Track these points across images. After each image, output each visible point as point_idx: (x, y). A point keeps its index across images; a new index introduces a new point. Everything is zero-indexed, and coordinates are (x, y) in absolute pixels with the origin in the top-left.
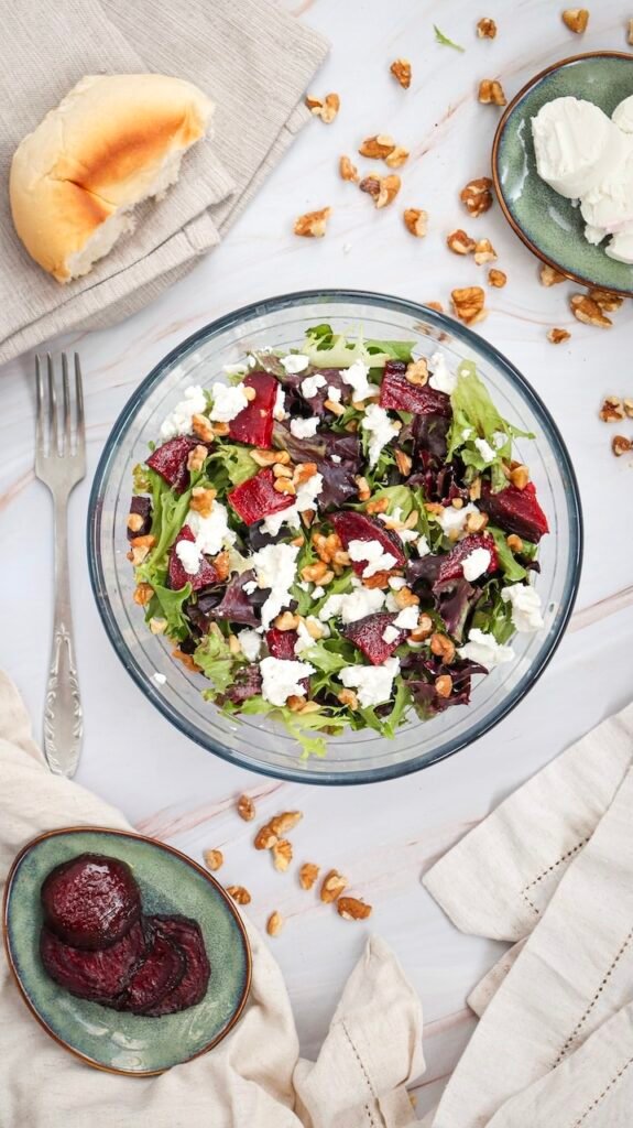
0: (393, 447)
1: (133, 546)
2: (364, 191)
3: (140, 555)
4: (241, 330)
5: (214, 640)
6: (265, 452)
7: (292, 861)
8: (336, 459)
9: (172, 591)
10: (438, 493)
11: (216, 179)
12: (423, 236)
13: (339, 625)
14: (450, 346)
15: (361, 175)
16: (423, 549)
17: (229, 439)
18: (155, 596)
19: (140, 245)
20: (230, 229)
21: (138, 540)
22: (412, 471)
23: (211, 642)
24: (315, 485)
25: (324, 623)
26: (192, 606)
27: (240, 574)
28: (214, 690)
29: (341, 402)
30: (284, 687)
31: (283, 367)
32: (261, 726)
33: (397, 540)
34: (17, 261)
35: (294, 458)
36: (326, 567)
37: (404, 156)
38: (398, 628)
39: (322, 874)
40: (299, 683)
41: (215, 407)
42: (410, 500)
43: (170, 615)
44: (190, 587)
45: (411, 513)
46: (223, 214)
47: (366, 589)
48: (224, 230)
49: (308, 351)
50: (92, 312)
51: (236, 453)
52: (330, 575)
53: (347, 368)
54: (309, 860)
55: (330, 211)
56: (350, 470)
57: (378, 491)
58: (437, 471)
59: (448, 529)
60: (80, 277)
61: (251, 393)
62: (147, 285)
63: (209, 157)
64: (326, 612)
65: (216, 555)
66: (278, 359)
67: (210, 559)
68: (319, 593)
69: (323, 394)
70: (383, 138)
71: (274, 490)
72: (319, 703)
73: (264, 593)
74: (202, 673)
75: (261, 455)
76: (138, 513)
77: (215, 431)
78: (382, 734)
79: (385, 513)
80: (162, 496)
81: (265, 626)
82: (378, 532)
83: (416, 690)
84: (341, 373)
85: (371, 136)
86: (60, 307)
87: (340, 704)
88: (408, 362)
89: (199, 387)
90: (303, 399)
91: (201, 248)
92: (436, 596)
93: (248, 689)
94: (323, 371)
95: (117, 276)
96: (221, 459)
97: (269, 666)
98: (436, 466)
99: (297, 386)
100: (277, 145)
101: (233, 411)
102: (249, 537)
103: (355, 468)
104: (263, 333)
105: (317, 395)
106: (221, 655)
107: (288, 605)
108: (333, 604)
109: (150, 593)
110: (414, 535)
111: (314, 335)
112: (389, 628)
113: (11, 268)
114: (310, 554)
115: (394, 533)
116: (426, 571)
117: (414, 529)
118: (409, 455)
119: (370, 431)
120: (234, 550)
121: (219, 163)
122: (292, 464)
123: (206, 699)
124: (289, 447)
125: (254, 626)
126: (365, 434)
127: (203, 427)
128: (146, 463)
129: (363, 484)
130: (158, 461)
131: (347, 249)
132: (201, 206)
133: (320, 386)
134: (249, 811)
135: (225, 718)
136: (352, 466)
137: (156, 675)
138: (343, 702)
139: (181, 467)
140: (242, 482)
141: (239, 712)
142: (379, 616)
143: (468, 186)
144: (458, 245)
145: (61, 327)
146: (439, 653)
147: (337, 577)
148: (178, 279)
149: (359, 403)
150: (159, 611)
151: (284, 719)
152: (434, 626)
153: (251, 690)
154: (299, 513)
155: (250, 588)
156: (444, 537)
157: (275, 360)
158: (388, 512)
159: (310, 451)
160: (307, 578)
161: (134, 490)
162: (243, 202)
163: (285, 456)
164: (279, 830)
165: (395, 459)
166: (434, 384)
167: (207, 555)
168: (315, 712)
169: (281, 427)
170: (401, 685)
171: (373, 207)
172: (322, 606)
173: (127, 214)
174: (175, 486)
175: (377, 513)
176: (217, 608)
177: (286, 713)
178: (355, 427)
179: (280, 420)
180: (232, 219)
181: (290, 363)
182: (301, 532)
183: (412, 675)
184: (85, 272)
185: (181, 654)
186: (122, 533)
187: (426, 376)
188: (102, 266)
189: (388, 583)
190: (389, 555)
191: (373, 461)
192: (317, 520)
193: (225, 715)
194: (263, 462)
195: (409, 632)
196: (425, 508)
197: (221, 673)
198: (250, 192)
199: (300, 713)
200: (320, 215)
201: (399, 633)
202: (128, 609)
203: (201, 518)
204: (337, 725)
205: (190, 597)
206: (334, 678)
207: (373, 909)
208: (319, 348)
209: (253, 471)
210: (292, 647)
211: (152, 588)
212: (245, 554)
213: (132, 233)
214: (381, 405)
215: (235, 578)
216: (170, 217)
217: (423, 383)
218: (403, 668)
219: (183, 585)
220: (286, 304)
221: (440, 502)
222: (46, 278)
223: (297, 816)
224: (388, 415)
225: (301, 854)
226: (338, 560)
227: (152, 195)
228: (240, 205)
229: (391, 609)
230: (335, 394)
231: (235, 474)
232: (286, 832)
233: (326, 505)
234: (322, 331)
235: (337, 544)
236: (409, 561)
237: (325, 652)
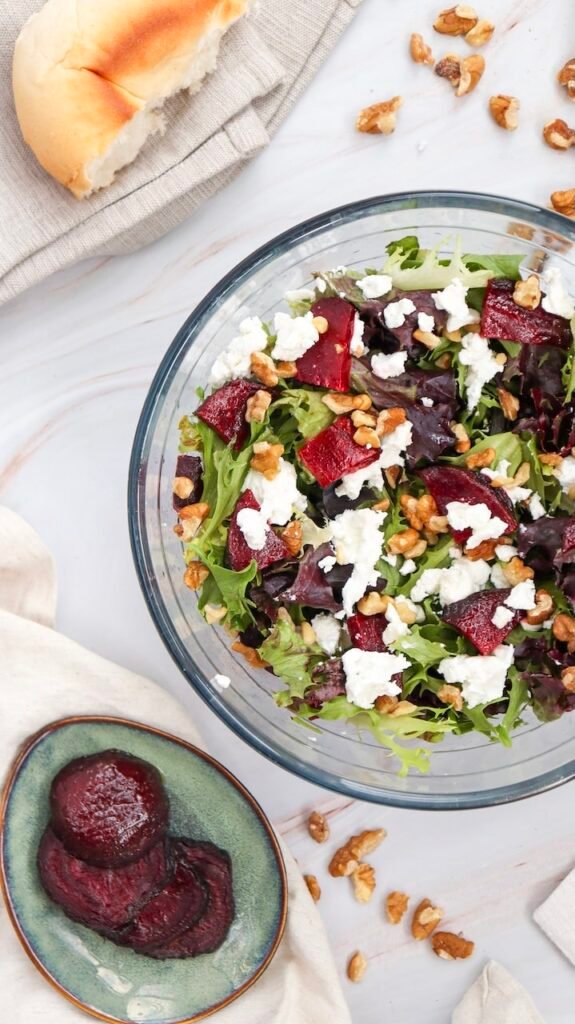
0: (496, 386)
1: (181, 517)
2: (441, 76)
3: (190, 527)
4: (305, 249)
5: (285, 629)
6: (341, 397)
7: (376, 889)
8: (428, 402)
9: (233, 572)
10: (554, 441)
11: (262, 66)
12: (515, 128)
13: (436, 607)
14: (566, 258)
15: (437, 56)
16: (537, 510)
17: (295, 382)
18: (210, 577)
19: (173, 150)
20: (279, 127)
21: (188, 509)
22: (520, 414)
23: (282, 632)
24: (403, 436)
25: (416, 603)
26: (257, 588)
27: (315, 547)
28: (288, 692)
29: (435, 332)
30: (374, 686)
31: (361, 291)
32: (344, 733)
33: (505, 500)
34: (22, 173)
35: (377, 402)
36: (418, 535)
37: (489, 31)
38: (510, 608)
39: (412, 903)
40: (391, 681)
41: (277, 343)
42: (519, 450)
43: (230, 601)
44: (254, 566)
45: (520, 465)
46: (270, 109)
47: (468, 561)
48: (272, 128)
49: (390, 270)
50: (117, 231)
51: (307, 398)
52: (423, 545)
53: (442, 290)
54: (397, 889)
55: (401, 101)
56: (445, 416)
57: (478, 440)
58: (552, 415)
59: (568, 484)
60: (101, 189)
61: (322, 324)
62: (182, 197)
63: (252, 38)
64: (419, 592)
65: (285, 526)
66: (353, 282)
67: (277, 529)
68: (409, 567)
69: (412, 323)
70: (463, 10)
71: (354, 442)
72: (414, 703)
73: (345, 571)
74: (270, 669)
75: (336, 400)
76: (187, 476)
77: (279, 372)
78: (493, 739)
79: (489, 466)
80: (215, 454)
81: (348, 610)
82: (482, 491)
83: (532, 684)
84: (433, 295)
85: (449, 8)
86: (77, 226)
87: (439, 704)
88: (513, 281)
89: (256, 318)
90: (386, 330)
91: (246, 150)
92: (556, 568)
93: (329, 689)
94: (409, 294)
95: (146, 188)
96: (288, 406)
97: (353, 659)
98: (550, 407)
99: (380, 314)
100: (334, 22)
101: (301, 347)
102: (323, 502)
103: (450, 414)
104: (334, 250)
105: (404, 324)
106: (294, 649)
107: (375, 585)
108: (429, 581)
109: (204, 574)
110: (524, 494)
111: (400, 250)
112: (500, 610)
113: (15, 181)
114: (397, 520)
115: (502, 491)
116: (542, 537)
117: (524, 486)
118: (516, 395)
119: (467, 367)
120: (307, 518)
121: (264, 46)
122: (374, 410)
123: (279, 703)
124: (370, 390)
125: (331, 610)
126: (461, 370)
127: (265, 367)
128: (195, 414)
129: (461, 431)
130: (210, 411)
131: (421, 148)
132: (245, 99)
133: (408, 313)
134: (322, 830)
135: (301, 726)
136: (447, 411)
137: (218, 677)
138: (444, 701)
139: (238, 418)
140: (315, 434)
141: (316, 717)
142: (485, 595)
143: (567, 64)
144: (557, 138)
145: (80, 250)
146: (563, 638)
147: (430, 547)
148: (220, 189)
149: (454, 332)
150: (214, 597)
151: (373, 724)
152: (555, 606)
153: (332, 691)
154: (382, 470)
155: (327, 564)
156: (563, 494)
157: (349, 282)
158: (493, 466)
159: (396, 393)
160: (395, 550)
161: (180, 448)
162: (294, 93)
163: (365, 401)
164: (359, 853)
165: (498, 401)
166: (547, 306)
167: (273, 526)
168: (409, 715)
169: (359, 365)
170: (516, 679)
171: (453, 94)
172: (414, 584)
173: (154, 111)
174: (233, 441)
175: (480, 468)
176: (289, 591)
177: (374, 716)
178: (449, 362)
179: (358, 357)
180: (281, 115)
181: (369, 285)
182: (385, 494)
183: (529, 666)
184: (106, 183)
185: (242, 646)
186: (168, 502)
187: (539, 296)
188: (126, 176)
189: (494, 554)
190: (497, 519)
191: (472, 404)
192: (405, 478)
193: (299, 721)
194: (339, 408)
195: (524, 613)
196: (539, 460)
197: (294, 672)
198: (302, 81)
199: (391, 716)
200: (388, 107)
201: (513, 615)
202: (179, 595)
203: (264, 480)
204: (441, 730)
205: (255, 578)
206: (433, 671)
207: (476, 946)
208: (404, 266)
209: (326, 421)
210: (380, 636)
211: (206, 568)
212: (320, 523)
213: (162, 134)
214: (482, 334)
215: (309, 553)
216: (209, 113)
217: (535, 305)
218: (517, 658)
219: (246, 564)
220: (361, 213)
221: (557, 451)
222: (59, 192)
223: (380, 835)
224: (490, 347)
225: (386, 881)
226: (432, 526)
227: (185, 87)
228: (291, 98)
229: (499, 584)
230: (426, 322)
231: (306, 425)
232: (367, 854)
233: (417, 460)
234: (408, 245)
235: (431, 507)
236: (522, 526)
237: (422, 640)
